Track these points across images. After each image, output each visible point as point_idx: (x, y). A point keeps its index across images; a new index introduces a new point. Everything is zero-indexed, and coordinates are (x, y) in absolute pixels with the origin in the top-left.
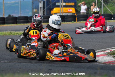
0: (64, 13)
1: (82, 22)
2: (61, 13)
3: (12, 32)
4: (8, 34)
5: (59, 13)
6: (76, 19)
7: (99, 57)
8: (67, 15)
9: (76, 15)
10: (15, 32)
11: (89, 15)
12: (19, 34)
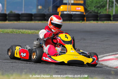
0: (72, 11)
1: (91, 22)
2: (69, 11)
3: (15, 30)
4: (10, 32)
5: (66, 11)
6: (85, 18)
7: (110, 61)
8: (75, 14)
9: (84, 14)
10: (17, 30)
11: (99, 15)
12: (22, 33)
